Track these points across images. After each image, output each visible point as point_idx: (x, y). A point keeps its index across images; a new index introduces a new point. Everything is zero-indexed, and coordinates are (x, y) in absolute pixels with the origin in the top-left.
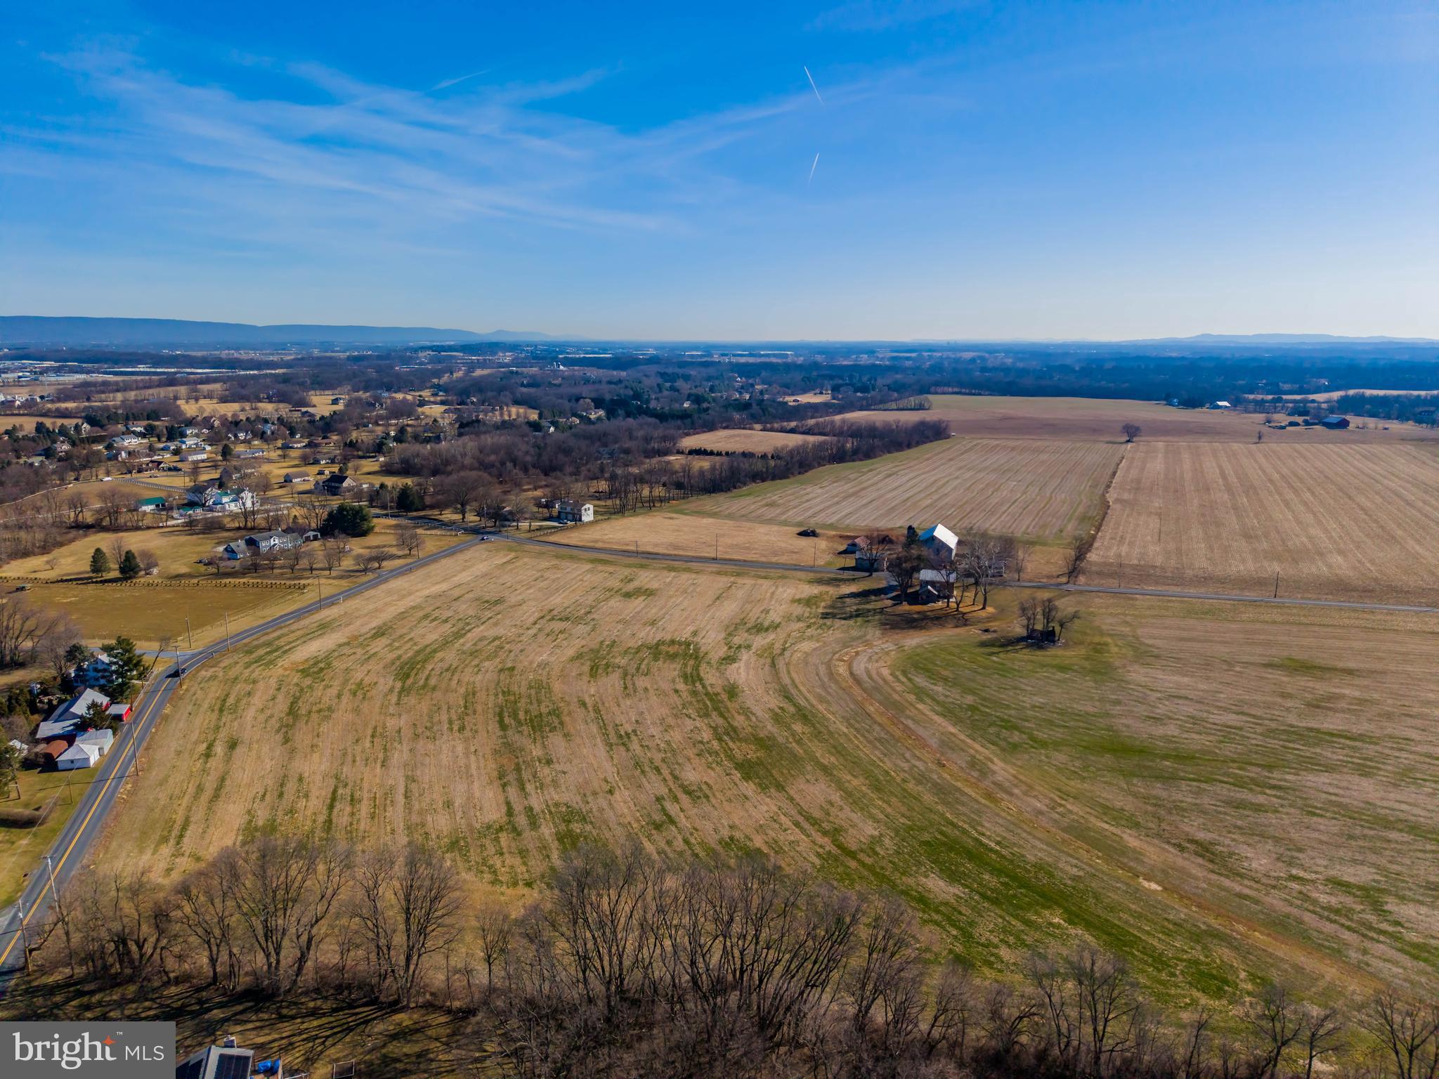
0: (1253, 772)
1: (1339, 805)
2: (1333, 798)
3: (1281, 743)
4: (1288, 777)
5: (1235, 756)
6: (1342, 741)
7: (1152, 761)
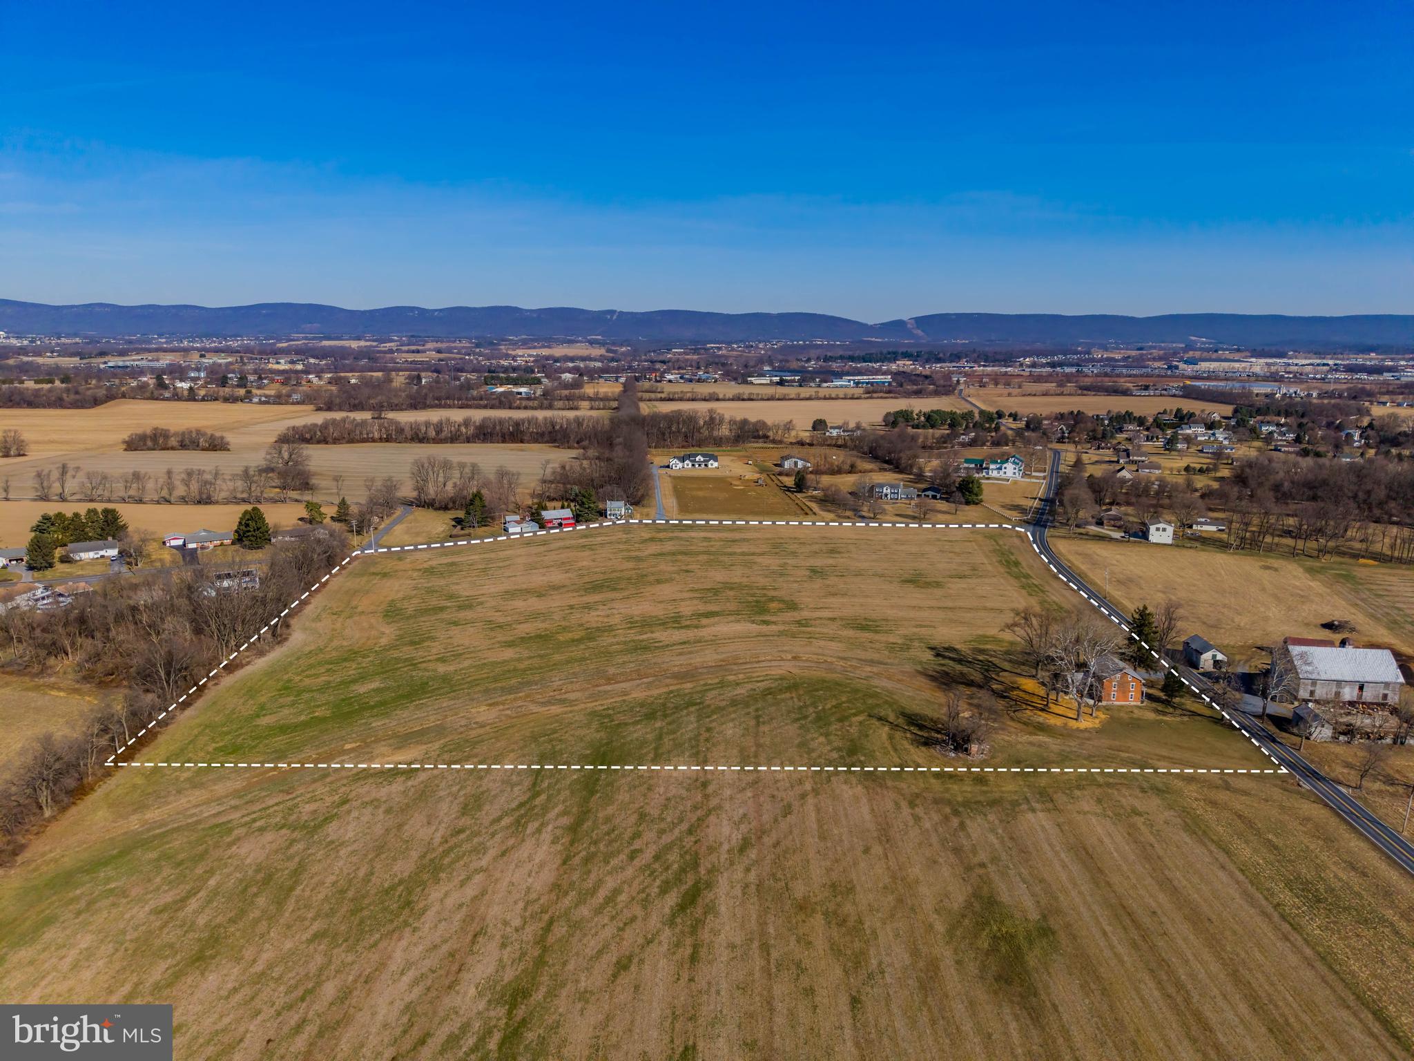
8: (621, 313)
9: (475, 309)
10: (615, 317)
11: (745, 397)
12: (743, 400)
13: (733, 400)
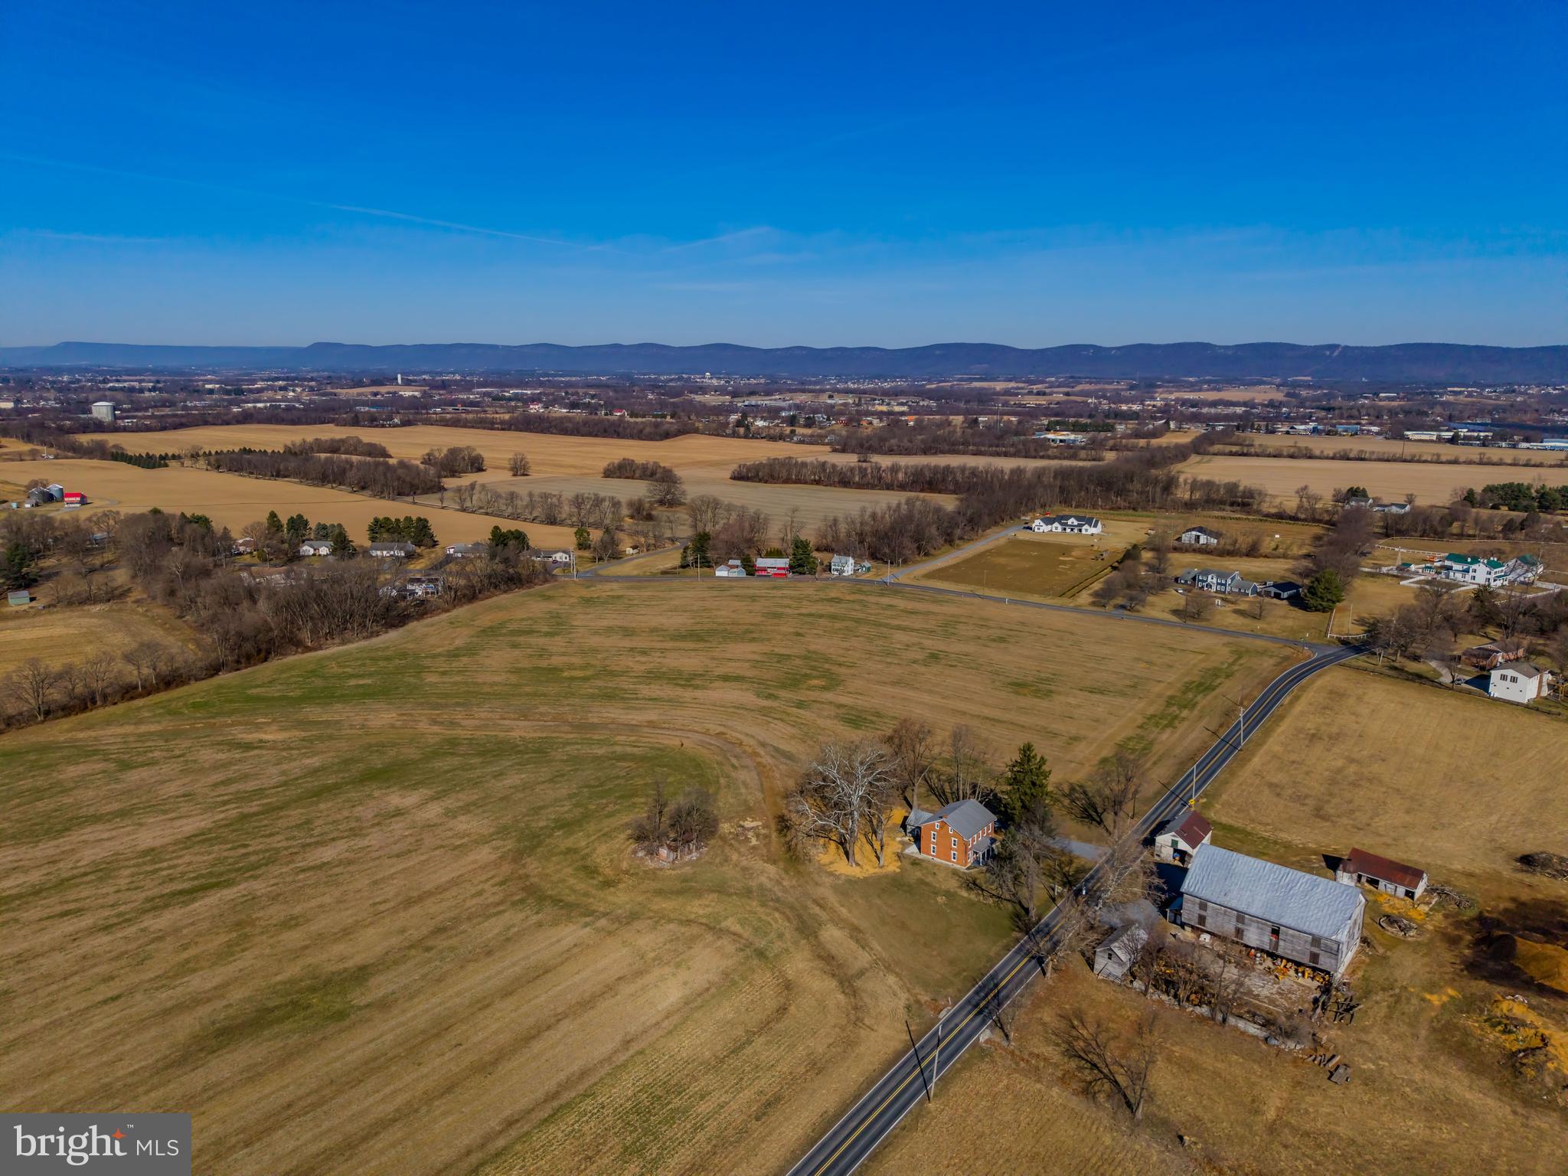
0: (254, 807)
1: (165, 812)
2: (173, 815)
3: (250, 849)
4: (222, 816)
5: (282, 814)
6: (186, 885)
7: (343, 778)
8: (1347, 347)
9: (1158, 347)
10: (1336, 353)
11: (1352, 455)
12: (1348, 459)
13: (1333, 458)
